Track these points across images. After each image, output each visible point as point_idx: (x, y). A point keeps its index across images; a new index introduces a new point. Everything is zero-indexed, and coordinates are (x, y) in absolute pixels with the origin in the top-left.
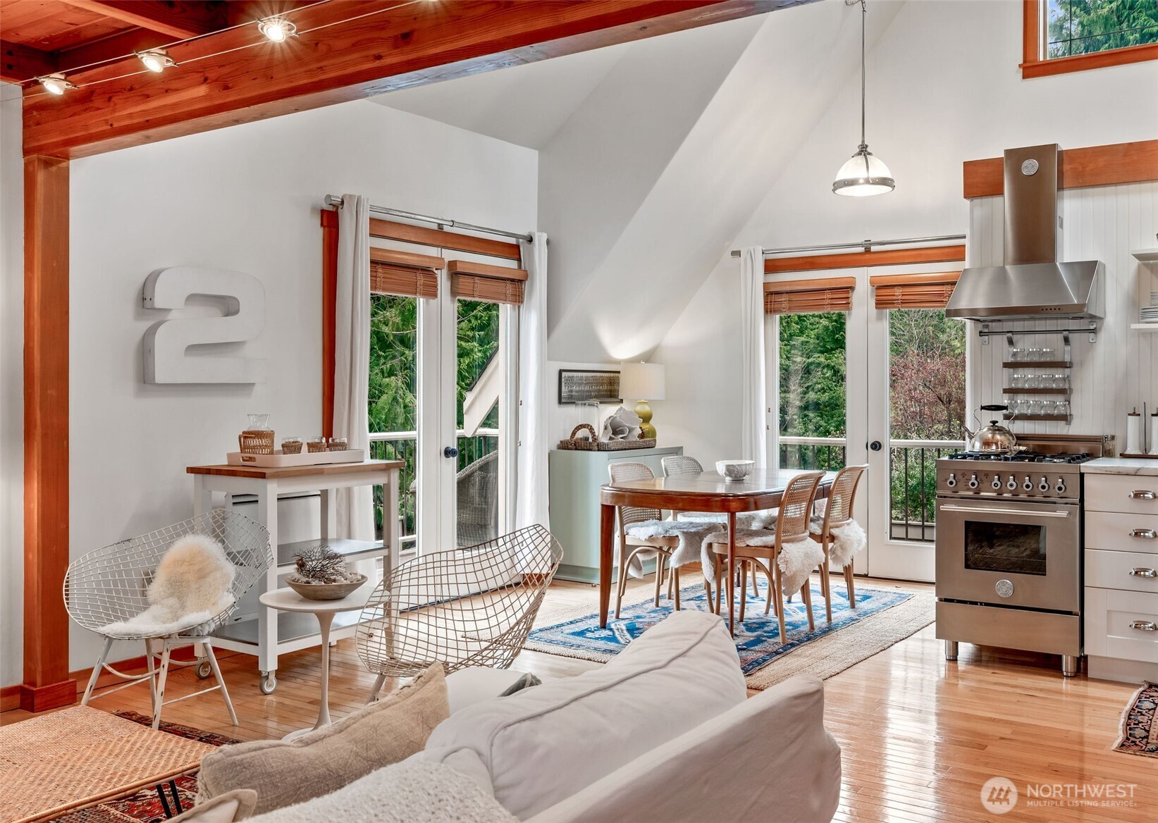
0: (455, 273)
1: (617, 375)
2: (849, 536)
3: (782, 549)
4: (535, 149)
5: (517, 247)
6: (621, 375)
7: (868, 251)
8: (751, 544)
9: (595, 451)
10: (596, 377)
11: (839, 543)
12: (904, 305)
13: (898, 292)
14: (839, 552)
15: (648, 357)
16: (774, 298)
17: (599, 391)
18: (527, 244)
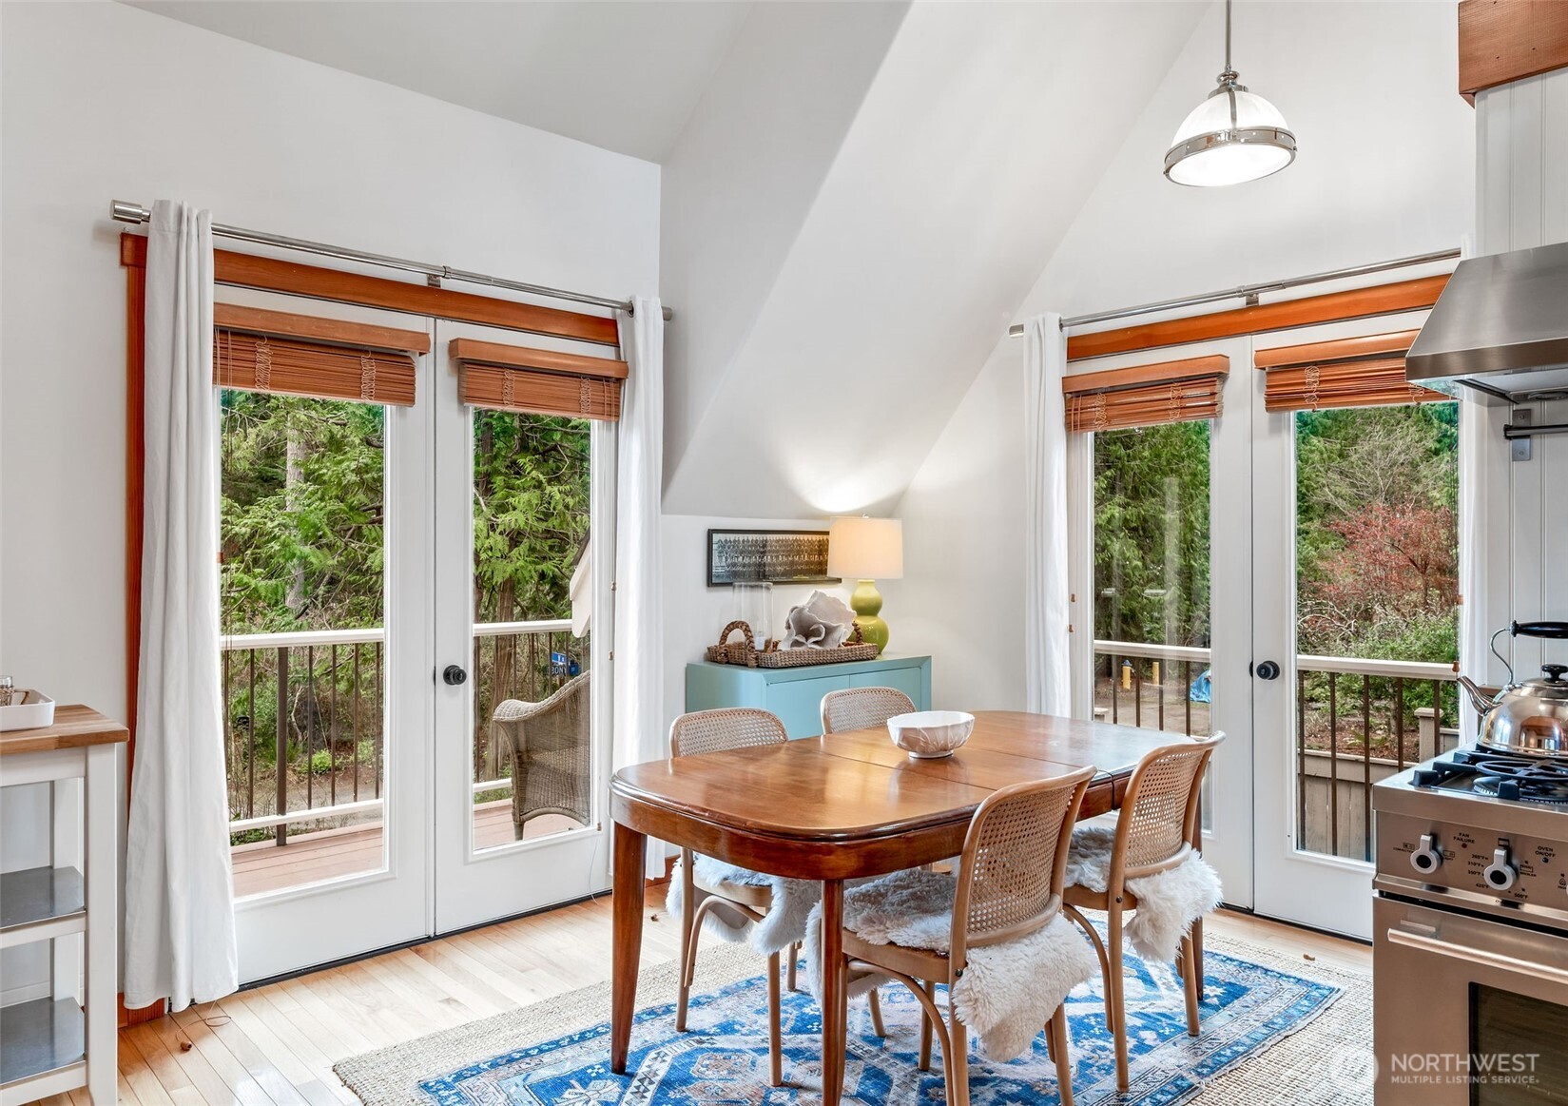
0: (466, 363)
1: (825, 537)
2: (1170, 899)
3: (966, 964)
4: (653, 160)
5: (612, 324)
6: (830, 537)
7: (1253, 305)
8: (900, 942)
9: (752, 667)
10: (786, 541)
11: (1147, 915)
12: (1323, 401)
13: (1311, 376)
14: (1147, 935)
15: (888, 510)
16: (1081, 402)
17: (792, 563)
18: (627, 318)
